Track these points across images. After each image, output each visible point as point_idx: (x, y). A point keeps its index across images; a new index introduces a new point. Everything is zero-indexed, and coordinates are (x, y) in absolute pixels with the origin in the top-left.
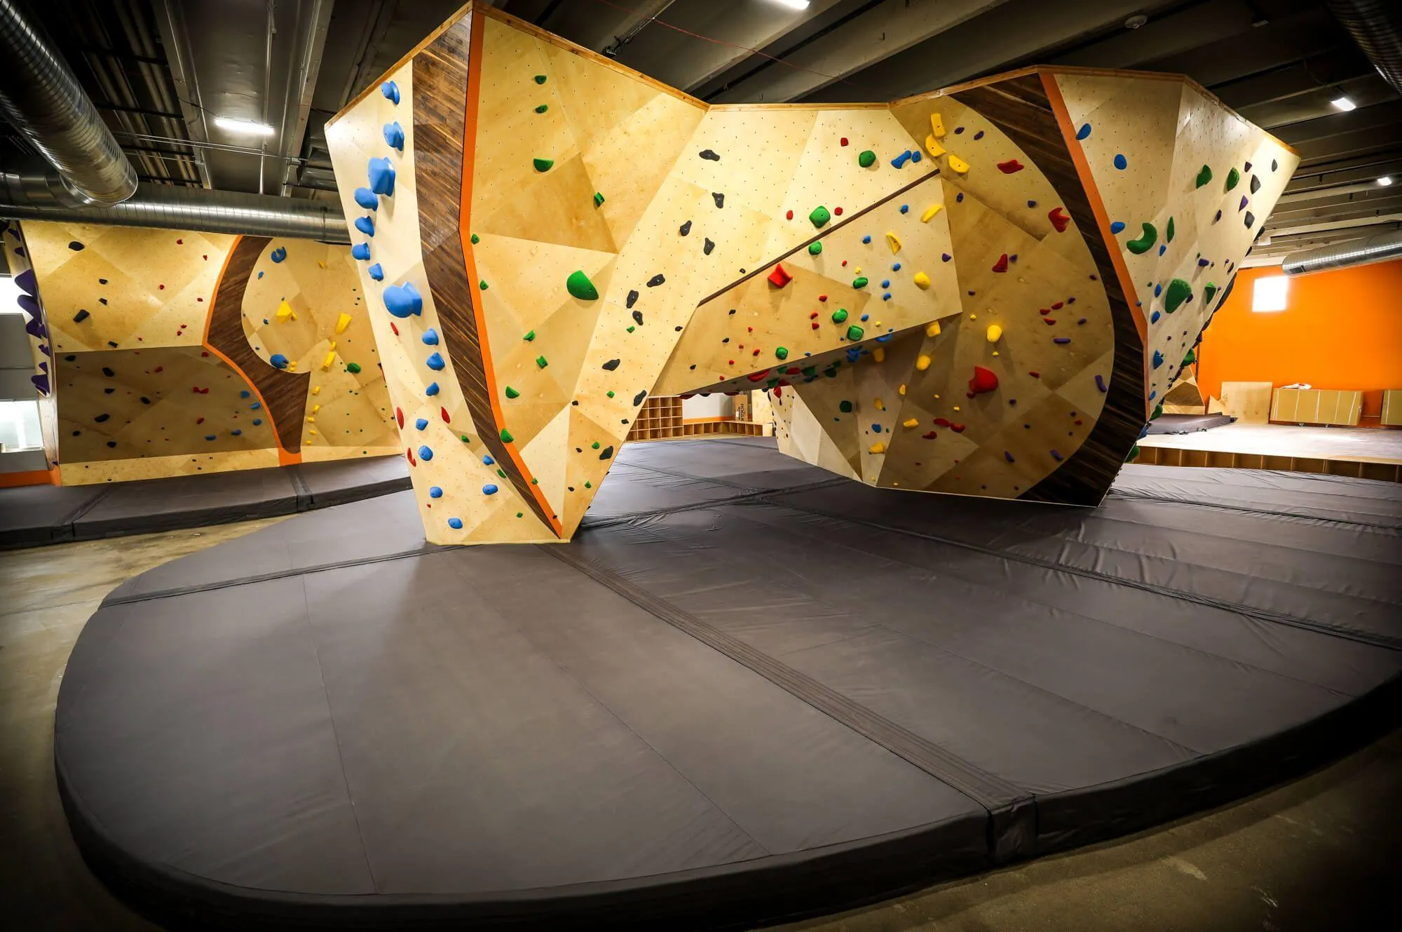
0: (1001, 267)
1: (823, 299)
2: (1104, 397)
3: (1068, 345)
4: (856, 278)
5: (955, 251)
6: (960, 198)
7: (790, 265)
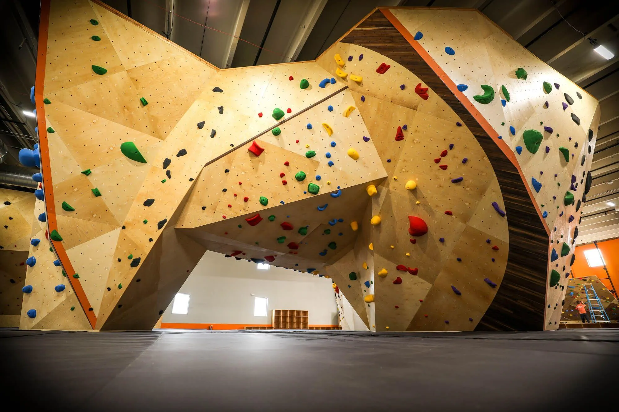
0: (400, 137)
1: (287, 164)
2: (505, 220)
3: (462, 182)
4: (307, 151)
5: (371, 134)
6: (363, 99)
7: (261, 142)
